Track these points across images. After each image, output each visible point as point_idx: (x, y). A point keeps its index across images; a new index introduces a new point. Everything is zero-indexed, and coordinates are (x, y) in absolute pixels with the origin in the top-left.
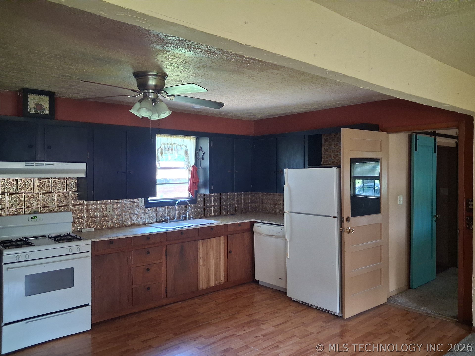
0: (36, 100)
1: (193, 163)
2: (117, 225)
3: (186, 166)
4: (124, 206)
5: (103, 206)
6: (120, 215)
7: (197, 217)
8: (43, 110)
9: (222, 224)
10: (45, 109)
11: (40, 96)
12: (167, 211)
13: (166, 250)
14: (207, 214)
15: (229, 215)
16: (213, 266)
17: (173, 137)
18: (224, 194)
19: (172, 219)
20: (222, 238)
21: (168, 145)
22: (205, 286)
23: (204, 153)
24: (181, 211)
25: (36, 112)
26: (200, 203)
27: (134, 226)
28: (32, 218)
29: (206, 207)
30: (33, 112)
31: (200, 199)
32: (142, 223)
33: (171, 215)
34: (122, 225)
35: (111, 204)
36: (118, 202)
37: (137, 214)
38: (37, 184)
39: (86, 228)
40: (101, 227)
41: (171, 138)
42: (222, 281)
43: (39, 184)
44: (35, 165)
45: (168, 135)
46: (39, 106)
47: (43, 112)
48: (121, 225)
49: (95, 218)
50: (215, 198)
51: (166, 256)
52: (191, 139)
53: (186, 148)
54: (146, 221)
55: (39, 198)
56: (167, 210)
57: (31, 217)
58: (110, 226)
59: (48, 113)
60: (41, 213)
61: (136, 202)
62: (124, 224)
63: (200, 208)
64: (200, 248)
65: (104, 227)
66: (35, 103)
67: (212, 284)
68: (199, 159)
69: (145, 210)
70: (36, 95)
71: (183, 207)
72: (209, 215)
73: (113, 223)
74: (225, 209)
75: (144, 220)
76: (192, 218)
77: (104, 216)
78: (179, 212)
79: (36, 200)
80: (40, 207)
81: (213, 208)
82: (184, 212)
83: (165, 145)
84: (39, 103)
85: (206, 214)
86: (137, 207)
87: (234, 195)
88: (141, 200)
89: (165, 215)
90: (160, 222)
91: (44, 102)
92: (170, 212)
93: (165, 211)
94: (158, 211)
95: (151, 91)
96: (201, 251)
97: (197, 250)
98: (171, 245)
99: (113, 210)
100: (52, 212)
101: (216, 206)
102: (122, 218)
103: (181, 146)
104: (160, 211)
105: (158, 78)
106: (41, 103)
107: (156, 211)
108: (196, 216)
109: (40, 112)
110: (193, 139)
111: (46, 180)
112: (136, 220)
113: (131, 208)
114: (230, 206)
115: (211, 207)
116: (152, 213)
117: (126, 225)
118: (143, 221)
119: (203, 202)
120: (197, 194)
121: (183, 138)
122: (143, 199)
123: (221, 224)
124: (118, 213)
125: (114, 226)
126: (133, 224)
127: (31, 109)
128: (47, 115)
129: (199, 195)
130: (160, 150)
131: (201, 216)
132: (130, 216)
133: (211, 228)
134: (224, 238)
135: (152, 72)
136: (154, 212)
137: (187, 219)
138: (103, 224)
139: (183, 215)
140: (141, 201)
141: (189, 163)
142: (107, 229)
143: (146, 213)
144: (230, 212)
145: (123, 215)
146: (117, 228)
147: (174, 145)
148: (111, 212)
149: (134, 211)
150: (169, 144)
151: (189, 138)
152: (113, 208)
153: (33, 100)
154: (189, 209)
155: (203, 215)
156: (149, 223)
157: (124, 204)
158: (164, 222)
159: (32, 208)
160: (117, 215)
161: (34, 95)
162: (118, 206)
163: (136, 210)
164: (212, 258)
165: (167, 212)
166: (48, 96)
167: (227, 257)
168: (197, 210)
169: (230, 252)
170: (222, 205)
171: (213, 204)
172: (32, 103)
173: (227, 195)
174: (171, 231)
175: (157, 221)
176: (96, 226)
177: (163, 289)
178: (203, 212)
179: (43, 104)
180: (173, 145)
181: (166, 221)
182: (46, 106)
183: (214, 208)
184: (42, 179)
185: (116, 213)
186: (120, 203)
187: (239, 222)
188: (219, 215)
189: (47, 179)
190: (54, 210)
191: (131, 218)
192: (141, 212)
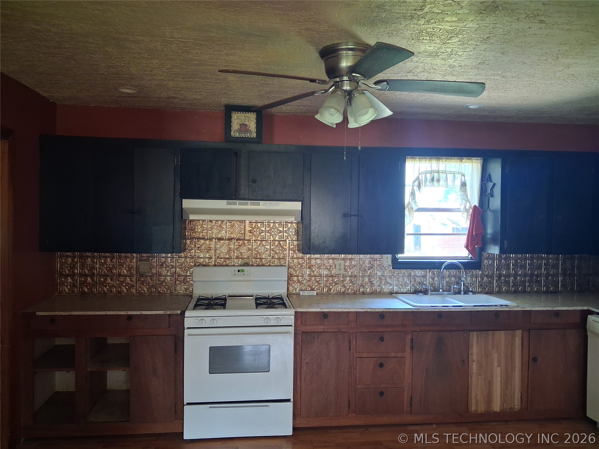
0: (240, 119)
1: (475, 202)
2: (350, 291)
3: (463, 206)
4: (361, 264)
5: (331, 261)
6: (355, 276)
7: (483, 291)
8: (249, 132)
9: (519, 309)
10: (251, 131)
11: (246, 113)
12: (428, 277)
13: (412, 339)
14: (500, 288)
15: (544, 292)
16: (499, 379)
17: (440, 160)
18: (536, 256)
19: (436, 290)
20: (519, 333)
21: (431, 173)
22: (482, 409)
23: (494, 185)
24: (453, 279)
25: (240, 135)
26: (487, 268)
27: (375, 294)
28: (239, 272)
29: (500, 276)
30: (237, 135)
31: (489, 262)
32: (388, 291)
33: (435, 283)
34: (358, 290)
35: (343, 260)
36: (351, 258)
37: (381, 277)
38: (248, 228)
39: (307, 290)
40: (328, 290)
41: (438, 163)
42: (517, 407)
43: (251, 228)
44: (238, 204)
45: (433, 159)
46: (244, 127)
47: (248, 135)
48: (356, 291)
49: (319, 277)
50: (516, 262)
51: (412, 348)
52: (474, 163)
53: (463, 177)
54: (395, 289)
55: (251, 247)
56: (428, 275)
57: (238, 270)
58: (340, 290)
59: (254, 136)
60: (252, 265)
61: (379, 259)
62: (361, 290)
63: (487, 276)
64: (473, 345)
65: (332, 291)
66: (239, 123)
67: (497, 407)
68: (486, 196)
69: (393, 272)
70: (240, 113)
71: (456, 272)
72: (505, 289)
73: (345, 287)
74: (537, 281)
75: (392, 287)
76: (472, 292)
77: (332, 276)
78: (449, 281)
79: (247, 249)
80: (252, 258)
81: (511, 279)
82: (458, 281)
83: (426, 173)
84: (243, 124)
85: (499, 286)
86: (381, 267)
87: (557, 259)
88: (387, 257)
89: (425, 283)
90: (416, 292)
91: (250, 121)
92: (433, 279)
93: (424, 276)
94: (413, 275)
95: (345, 78)
96: (475, 350)
97: (468, 347)
98: (421, 332)
99: (344, 268)
100: (265, 265)
101: (520, 275)
102: (358, 281)
103: (454, 174)
104: (417, 276)
105: (356, 53)
106: (246, 123)
107: (410, 275)
108: (480, 290)
109: (245, 135)
110: (477, 163)
111: (259, 224)
112: (378, 286)
113: (371, 267)
114: (547, 278)
115: (508, 276)
116: (404, 277)
117: (363, 292)
118: (390, 288)
119: (492, 268)
120: (483, 253)
121: (458, 162)
122: (390, 256)
123: (515, 309)
124: (352, 273)
125: (346, 291)
126: (375, 291)
127: (234, 131)
128: (253, 138)
129: (485, 255)
130: (417, 181)
131: (488, 289)
132: (369, 280)
133: (497, 314)
134: (522, 334)
135: (347, 44)
136: (406, 276)
137: (462, 293)
138: (331, 287)
139: (455, 286)
140: (387, 259)
141: (468, 201)
142: (337, 294)
143: (394, 276)
144: (548, 288)
145: (360, 277)
146: (351, 294)
147: (442, 173)
148: (342, 272)
149: (376, 273)
150: (434, 172)
151: (470, 161)
152: (345, 266)
153: (237, 119)
154: (467, 278)
155: (493, 289)
156: (399, 292)
157: (360, 261)
158: (421, 294)
159: (243, 259)
160: (350, 276)
161: (238, 113)
162: (353, 263)
163: (378, 271)
164: (496, 364)
165: (428, 279)
166: (255, 113)
167: (528, 367)
168: (483, 279)
169: (535, 360)
170: (532, 275)
171: (513, 272)
172: (236, 124)
173: (543, 258)
174: (420, 310)
175: (412, 290)
176: (321, 289)
177: (406, 397)
178: (493, 283)
179: (249, 124)
180: (440, 173)
181: (425, 292)
182: (252, 125)
183: (515, 278)
184: (254, 222)
185: (350, 273)
186: (356, 260)
187: (555, 309)
188: (524, 292)
189: (260, 222)
190: (268, 262)
191: (371, 282)
192: (386, 274)
